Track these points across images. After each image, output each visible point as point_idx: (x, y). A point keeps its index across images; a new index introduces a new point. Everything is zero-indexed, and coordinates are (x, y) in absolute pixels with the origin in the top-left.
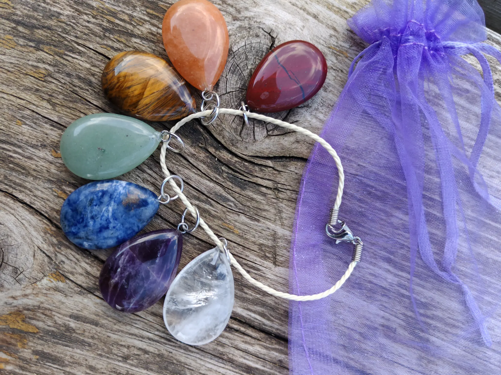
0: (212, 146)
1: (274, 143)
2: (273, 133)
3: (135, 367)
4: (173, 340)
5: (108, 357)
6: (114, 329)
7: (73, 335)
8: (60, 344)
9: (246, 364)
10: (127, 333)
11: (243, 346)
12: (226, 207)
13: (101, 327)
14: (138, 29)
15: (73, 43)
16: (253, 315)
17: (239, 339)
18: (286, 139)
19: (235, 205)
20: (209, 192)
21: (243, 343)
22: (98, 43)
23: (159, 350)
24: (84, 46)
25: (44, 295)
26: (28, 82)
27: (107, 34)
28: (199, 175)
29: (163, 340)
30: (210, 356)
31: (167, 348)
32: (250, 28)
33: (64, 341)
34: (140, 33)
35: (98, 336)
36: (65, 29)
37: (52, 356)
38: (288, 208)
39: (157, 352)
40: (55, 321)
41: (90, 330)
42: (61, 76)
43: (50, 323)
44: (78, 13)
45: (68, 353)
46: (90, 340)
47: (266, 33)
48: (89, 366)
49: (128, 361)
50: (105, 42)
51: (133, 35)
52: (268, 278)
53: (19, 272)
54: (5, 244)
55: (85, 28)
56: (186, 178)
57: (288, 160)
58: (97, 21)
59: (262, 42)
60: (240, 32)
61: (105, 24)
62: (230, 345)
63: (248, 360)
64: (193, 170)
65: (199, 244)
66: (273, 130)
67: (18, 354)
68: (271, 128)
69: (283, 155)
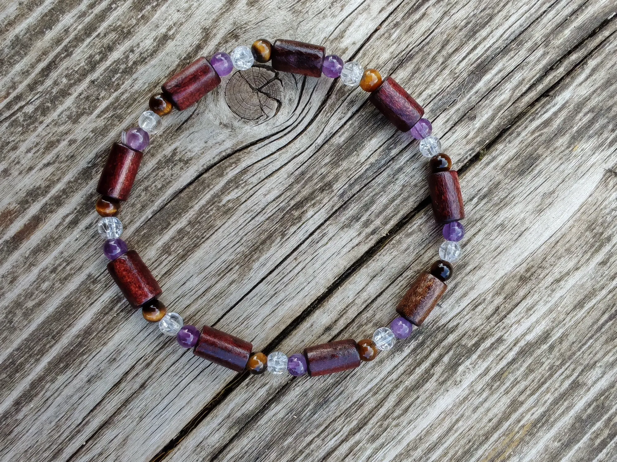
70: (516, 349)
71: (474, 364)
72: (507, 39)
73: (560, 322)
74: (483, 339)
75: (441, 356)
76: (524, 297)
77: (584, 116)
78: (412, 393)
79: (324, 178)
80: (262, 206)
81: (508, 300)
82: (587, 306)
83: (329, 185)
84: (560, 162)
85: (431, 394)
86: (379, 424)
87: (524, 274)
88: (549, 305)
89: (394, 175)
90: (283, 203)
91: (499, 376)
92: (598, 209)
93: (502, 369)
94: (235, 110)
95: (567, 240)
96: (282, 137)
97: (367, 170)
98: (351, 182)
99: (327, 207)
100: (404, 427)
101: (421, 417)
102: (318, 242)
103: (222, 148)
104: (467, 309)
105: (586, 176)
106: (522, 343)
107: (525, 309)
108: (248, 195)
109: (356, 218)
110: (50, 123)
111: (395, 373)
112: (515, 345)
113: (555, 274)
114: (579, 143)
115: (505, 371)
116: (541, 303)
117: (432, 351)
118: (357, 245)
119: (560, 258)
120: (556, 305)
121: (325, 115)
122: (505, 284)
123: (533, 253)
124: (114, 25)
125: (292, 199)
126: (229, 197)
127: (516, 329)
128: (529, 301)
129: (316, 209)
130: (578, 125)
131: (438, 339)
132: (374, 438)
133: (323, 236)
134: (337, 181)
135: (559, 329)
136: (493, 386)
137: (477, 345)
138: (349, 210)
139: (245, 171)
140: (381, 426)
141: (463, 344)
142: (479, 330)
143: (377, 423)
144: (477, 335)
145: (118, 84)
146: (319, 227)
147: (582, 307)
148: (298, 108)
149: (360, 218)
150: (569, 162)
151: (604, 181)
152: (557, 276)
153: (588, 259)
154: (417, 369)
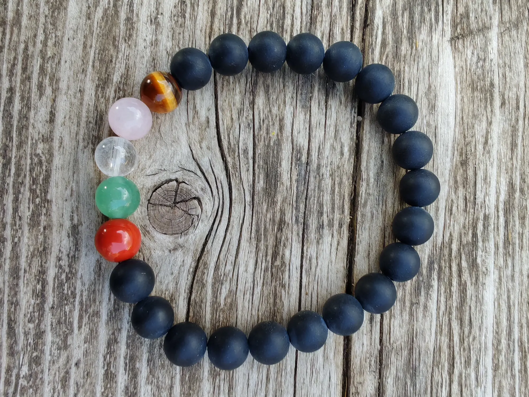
70: (501, 213)
71: (485, 250)
72: (307, 12)
73: (512, 169)
74: (475, 227)
75: (459, 265)
76: (475, 174)
77: (403, 17)
78: (463, 308)
79: (274, 221)
80: (250, 280)
81: (468, 186)
82: (519, 141)
83: (282, 222)
84: (416, 63)
85: (476, 296)
86: (462, 350)
87: (461, 159)
88: (495, 164)
89: (318, 174)
90: (264, 264)
91: (507, 242)
92: (468, 71)
93: (504, 235)
94: (170, 232)
95: (467, 111)
96: (220, 221)
97: (297, 187)
98: (295, 206)
99: (294, 238)
100: (480, 335)
101: (484, 318)
102: (311, 268)
103: (187, 266)
104: (447, 218)
105: (441, 56)
106: (501, 206)
107: (483, 181)
108: (234, 282)
109: (321, 227)
110: (50, 366)
111: (441, 306)
112: (498, 211)
113: (480, 140)
114: (416, 39)
115: (508, 234)
116: (489, 168)
117: (450, 267)
118: (338, 245)
119: (473, 126)
120: (500, 160)
121: (235, 177)
122: (455, 177)
123: (454, 140)
124: (30, 253)
125: (266, 256)
126: (223, 296)
127: (489, 200)
128: (480, 174)
129: (289, 247)
130: (405, 27)
131: (447, 256)
132: (467, 363)
133: (310, 260)
134: (285, 214)
135: (515, 174)
136: (509, 252)
137: (475, 235)
138: (311, 226)
139: (217, 268)
140: (464, 349)
141: (466, 242)
142: (467, 224)
143: (460, 350)
144: (469, 228)
145: (72, 293)
146: (302, 257)
147: (516, 145)
148: (213, 190)
149: (323, 225)
150: (422, 58)
151: (455, 49)
152: (482, 140)
153: (492, 111)
154: (452, 289)
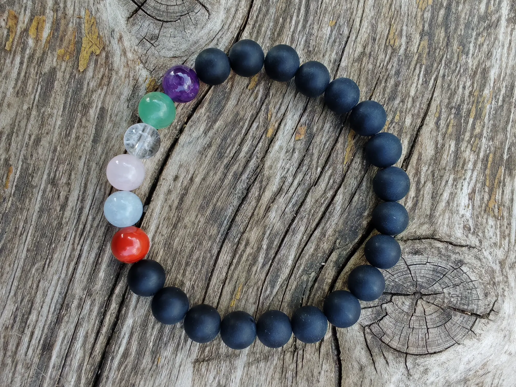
0: (340, 256)
1: (355, 337)
2: (368, 333)
3: (42, 195)
4: (82, 240)
5: (52, 160)
6: (91, 163)
7: (78, 114)
8: (66, 99)
9: (55, 341)
10: (87, 180)
11: (81, 333)
12: (263, 285)
13: (92, 146)
14: (467, 147)
15: (436, 73)
16: (125, 342)
17: (91, 326)
18: (363, 352)
19: (267, 297)
20: (279, 260)
21: (85, 333)
22: (441, 101)
23: (67, 223)
24: (435, 86)
25: (128, 73)
26: (382, 27)
27: (453, 111)
28: (300, 244)
29: (81, 227)
30: (64, 291)
31: (70, 234)
32: (494, 283)
33: (70, 104)
34: (462, 149)
35: (80, 145)
36: (450, 62)
37: (50, 91)
38: (272, 368)
39: (64, 221)
40: (95, 91)
41: (87, 135)
42: (395, 65)
43: (91, 85)
44: (472, 74)
45: (55, 111)
46: (73, 136)
47: (492, 305)
48: (41, 138)
49: (49, 186)
50: (443, 110)
51: (458, 140)
52: (176, 355)
53: (152, 42)
54: (186, 23)
55: (457, 84)
56: (294, 228)
57: (336, 358)
58: (466, 98)
59: (480, 302)
60: (486, 272)
61: (465, 107)
62: (81, 316)
63: (62, 342)
64: (305, 237)
65: (211, 256)
66: (372, 333)
67: (50, 51)
68: (373, 331)
69: (341, 351)
